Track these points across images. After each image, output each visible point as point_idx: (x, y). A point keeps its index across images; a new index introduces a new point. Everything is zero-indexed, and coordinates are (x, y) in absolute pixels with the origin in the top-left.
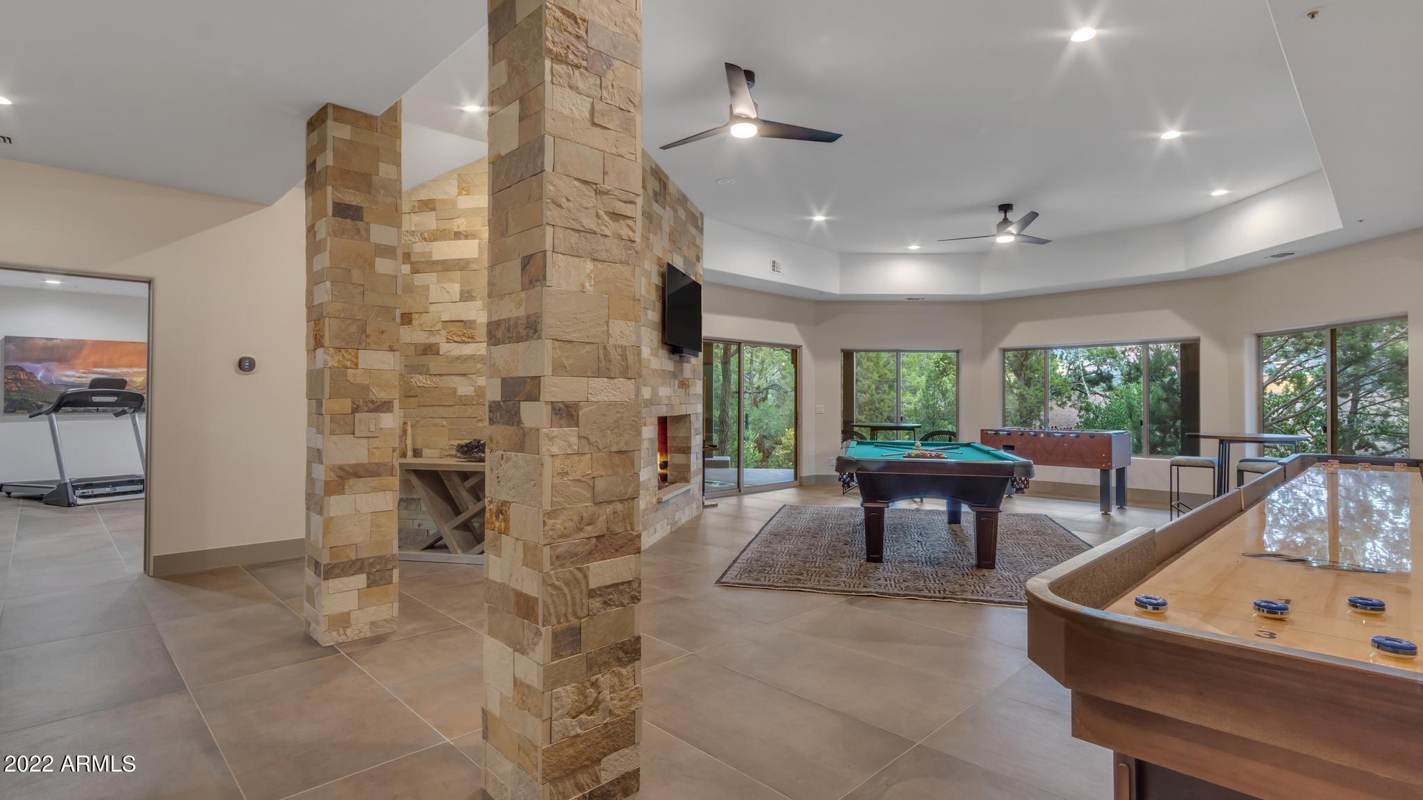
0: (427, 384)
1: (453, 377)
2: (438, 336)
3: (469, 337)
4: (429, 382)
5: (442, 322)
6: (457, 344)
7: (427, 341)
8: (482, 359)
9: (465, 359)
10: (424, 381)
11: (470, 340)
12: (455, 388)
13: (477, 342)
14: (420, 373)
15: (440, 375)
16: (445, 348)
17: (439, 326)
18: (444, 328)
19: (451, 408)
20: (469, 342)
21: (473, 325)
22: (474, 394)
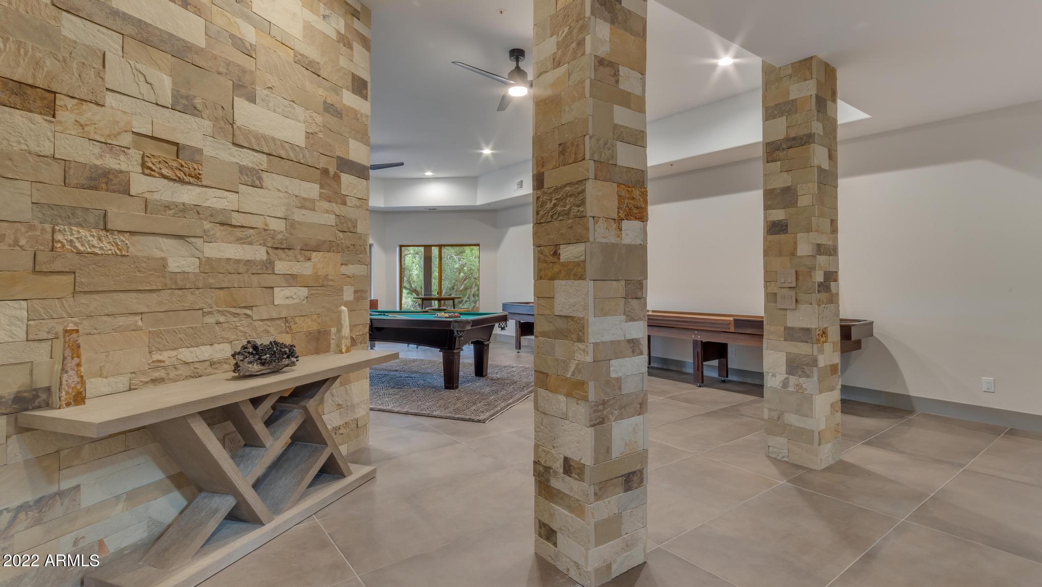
0: (101, 248)
1: (161, 240)
2: (122, 157)
3: (190, 175)
4: (105, 244)
5: (133, 132)
6: (166, 181)
7: (99, 162)
8: (212, 215)
9: (183, 211)
10: (95, 242)
11: (192, 180)
12: (164, 259)
13: (203, 186)
14: (80, 225)
15: (132, 233)
16: (140, 184)
17: (126, 139)
18: (137, 146)
19: (154, 295)
20: (189, 183)
21: (197, 157)
22: (197, 271)
